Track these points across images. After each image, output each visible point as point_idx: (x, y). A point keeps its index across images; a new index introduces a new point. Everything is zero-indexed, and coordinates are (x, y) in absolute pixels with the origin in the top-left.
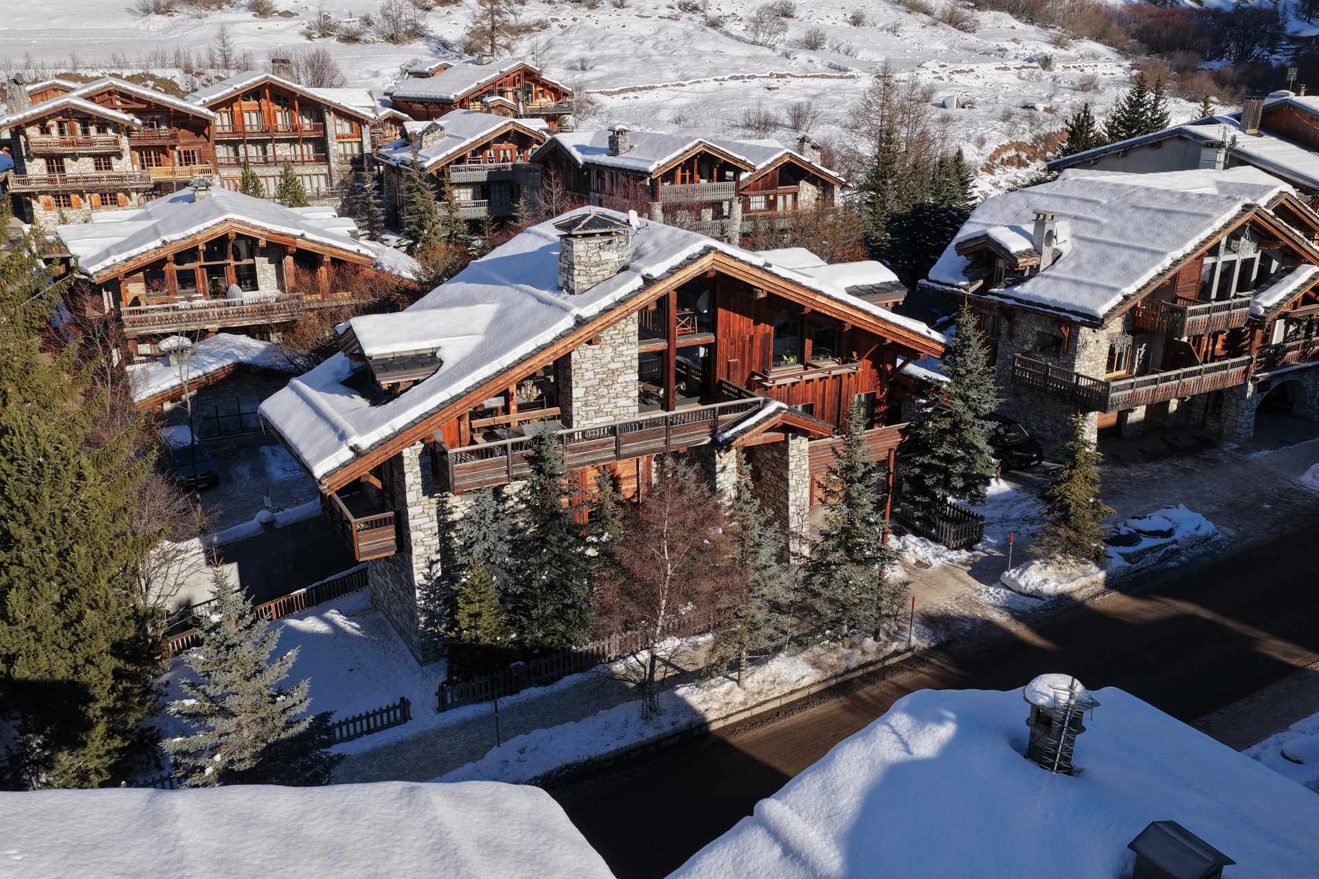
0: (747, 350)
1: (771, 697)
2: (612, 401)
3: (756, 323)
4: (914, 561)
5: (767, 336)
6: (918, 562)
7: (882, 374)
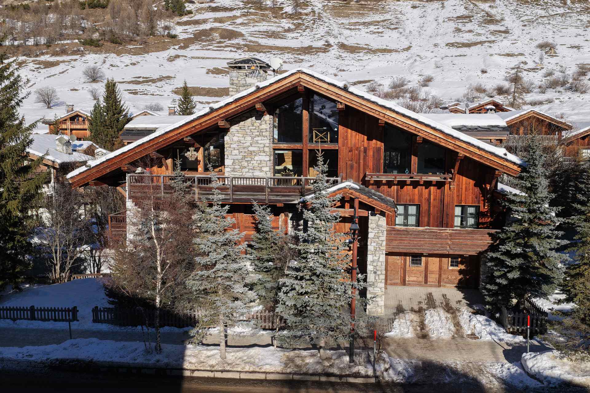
0: (362, 157)
1: (235, 369)
2: (250, 171)
3: (369, 139)
4: (469, 332)
5: (379, 149)
6: (473, 334)
7: (484, 192)
